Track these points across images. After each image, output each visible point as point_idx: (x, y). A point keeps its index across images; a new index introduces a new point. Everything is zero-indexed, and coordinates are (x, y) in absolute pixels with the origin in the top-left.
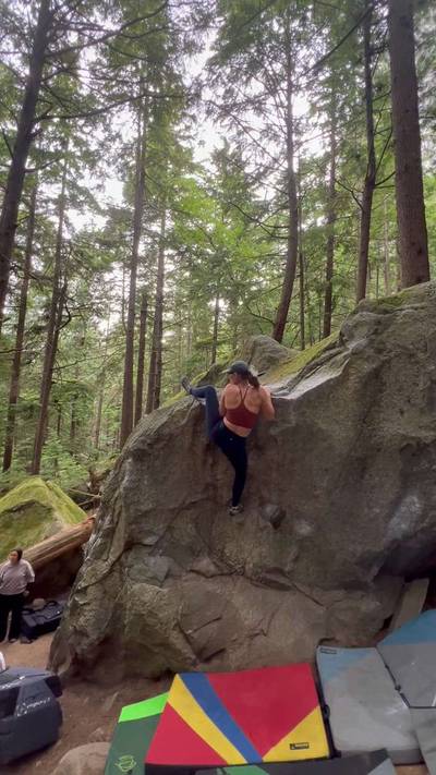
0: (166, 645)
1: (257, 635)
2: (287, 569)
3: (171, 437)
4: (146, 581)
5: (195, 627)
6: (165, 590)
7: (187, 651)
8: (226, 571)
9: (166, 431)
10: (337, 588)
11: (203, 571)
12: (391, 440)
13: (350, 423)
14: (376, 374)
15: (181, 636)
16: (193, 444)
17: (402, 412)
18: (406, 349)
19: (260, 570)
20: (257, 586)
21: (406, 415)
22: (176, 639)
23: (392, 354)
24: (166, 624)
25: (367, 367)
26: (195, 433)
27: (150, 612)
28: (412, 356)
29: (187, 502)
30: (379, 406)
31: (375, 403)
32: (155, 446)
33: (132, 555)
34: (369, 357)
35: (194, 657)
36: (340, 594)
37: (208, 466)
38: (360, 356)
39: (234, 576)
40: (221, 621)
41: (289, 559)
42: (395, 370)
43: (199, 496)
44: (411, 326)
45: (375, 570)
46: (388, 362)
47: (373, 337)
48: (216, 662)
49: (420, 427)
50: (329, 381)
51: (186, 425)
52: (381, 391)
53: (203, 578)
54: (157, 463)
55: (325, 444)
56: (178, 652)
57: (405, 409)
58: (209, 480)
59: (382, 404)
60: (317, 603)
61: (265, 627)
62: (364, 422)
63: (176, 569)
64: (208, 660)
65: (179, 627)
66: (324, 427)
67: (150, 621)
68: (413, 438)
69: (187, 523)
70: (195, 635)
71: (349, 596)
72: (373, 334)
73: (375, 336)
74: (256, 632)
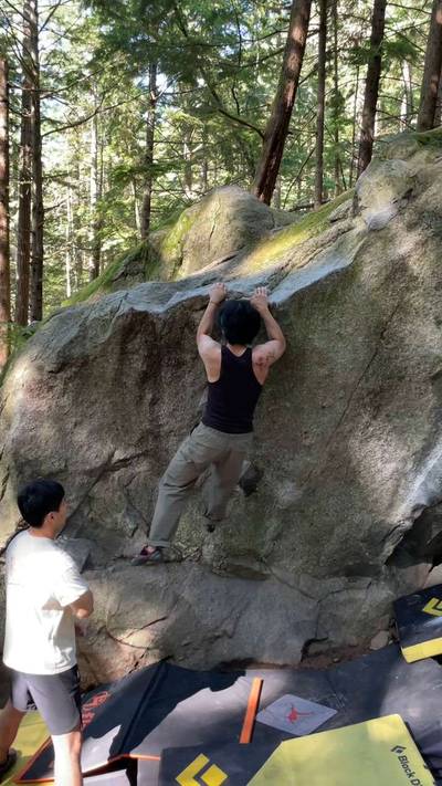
1: (218, 637)
2: (263, 551)
3: (85, 362)
5: (130, 632)
8: (173, 557)
9: (77, 352)
10: (336, 574)
12: (419, 364)
13: (360, 339)
14: (404, 264)
15: (110, 643)
16: (120, 373)
19: (224, 554)
20: (219, 575)
26: (124, 352)
29: (114, 460)
30: (406, 313)
31: (400, 308)
32: (59, 374)
34: (395, 235)
36: (340, 582)
37: (146, 407)
39: (185, 563)
40: (168, 621)
41: (268, 537)
43: (131, 451)
45: (389, 548)
50: (331, 275)
51: (108, 342)
52: (410, 290)
55: (323, 371)
58: (146, 425)
59: (410, 310)
60: (306, 595)
61: (229, 628)
62: (382, 338)
63: (99, 557)
65: (107, 631)
71: (352, 584)
72: (404, 198)
73: (405, 201)
74: (217, 634)
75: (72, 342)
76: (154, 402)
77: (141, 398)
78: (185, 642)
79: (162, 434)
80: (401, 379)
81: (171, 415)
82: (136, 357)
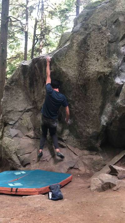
0: (11, 159)
1: (44, 161)
2: (64, 139)
4: (8, 137)
5: (22, 154)
6: (13, 140)
7: (18, 162)
8: (39, 137)
9: (14, 78)
11: (30, 136)
12: (93, 75)
13: (76, 68)
14: (84, 41)
15: (17, 156)
16: (25, 84)
17: (98, 60)
18: (98, 26)
21: (99, 61)
22: (15, 158)
23: (91, 30)
24: (11, 151)
25: (81, 38)
26: (25, 78)
27: (7, 147)
28: (100, 29)
29: (27, 109)
30: (88, 58)
31: (86, 56)
32: (12, 84)
33: (6, 128)
34: (81, 33)
35: (20, 164)
36: (86, 152)
37: (32, 94)
38: (78, 33)
40: (31, 154)
42: (93, 38)
43: (31, 107)
44: (101, 13)
46: (89, 34)
47: (84, 22)
48: (27, 167)
49: (105, 67)
52: (88, 50)
53: (30, 139)
54: (14, 92)
56: (14, 162)
57: (99, 58)
58: (33, 99)
59: (89, 56)
61: (48, 159)
62: (82, 67)
63: (20, 135)
64: (25, 166)
65: (16, 153)
66: (64, 70)
67: (7, 150)
68: (102, 73)
69: (27, 117)
70: (21, 157)
71: (91, 153)
72: (84, 20)
73: (85, 21)
74: (44, 160)
75: (13, 75)
76: (34, 92)
77: (31, 91)
78: (34, 160)
79: (36, 101)
80: (89, 80)
81: (37, 96)
82: (27, 79)
